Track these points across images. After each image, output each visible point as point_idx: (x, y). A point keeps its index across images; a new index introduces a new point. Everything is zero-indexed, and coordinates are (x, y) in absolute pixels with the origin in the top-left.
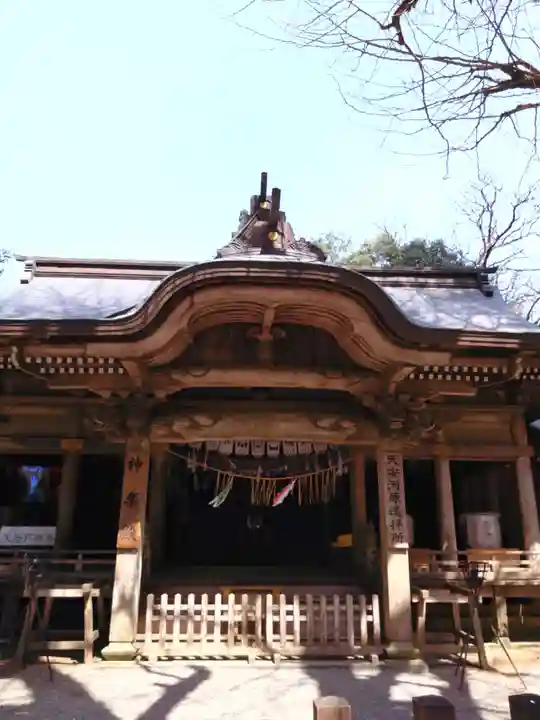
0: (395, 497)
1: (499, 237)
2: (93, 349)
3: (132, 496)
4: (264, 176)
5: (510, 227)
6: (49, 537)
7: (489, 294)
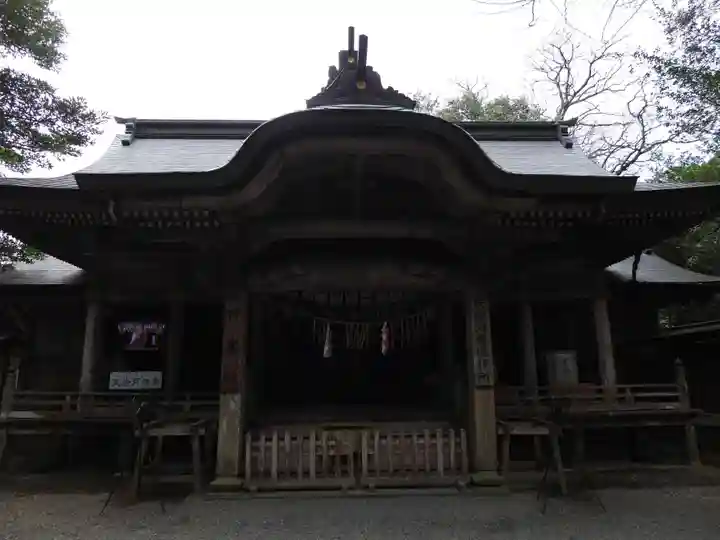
0: (481, 339)
1: (575, 94)
2: (187, 202)
3: (232, 345)
4: (351, 30)
5: (586, 84)
6: (155, 380)
7: (569, 146)
